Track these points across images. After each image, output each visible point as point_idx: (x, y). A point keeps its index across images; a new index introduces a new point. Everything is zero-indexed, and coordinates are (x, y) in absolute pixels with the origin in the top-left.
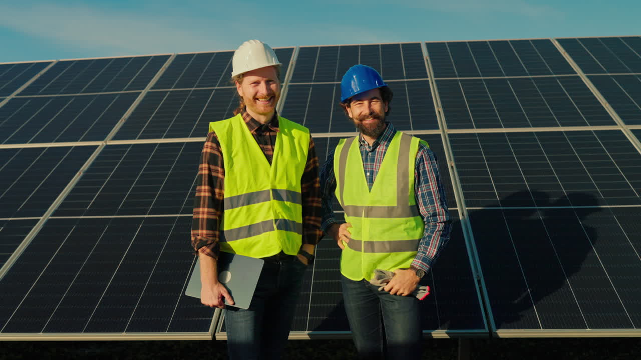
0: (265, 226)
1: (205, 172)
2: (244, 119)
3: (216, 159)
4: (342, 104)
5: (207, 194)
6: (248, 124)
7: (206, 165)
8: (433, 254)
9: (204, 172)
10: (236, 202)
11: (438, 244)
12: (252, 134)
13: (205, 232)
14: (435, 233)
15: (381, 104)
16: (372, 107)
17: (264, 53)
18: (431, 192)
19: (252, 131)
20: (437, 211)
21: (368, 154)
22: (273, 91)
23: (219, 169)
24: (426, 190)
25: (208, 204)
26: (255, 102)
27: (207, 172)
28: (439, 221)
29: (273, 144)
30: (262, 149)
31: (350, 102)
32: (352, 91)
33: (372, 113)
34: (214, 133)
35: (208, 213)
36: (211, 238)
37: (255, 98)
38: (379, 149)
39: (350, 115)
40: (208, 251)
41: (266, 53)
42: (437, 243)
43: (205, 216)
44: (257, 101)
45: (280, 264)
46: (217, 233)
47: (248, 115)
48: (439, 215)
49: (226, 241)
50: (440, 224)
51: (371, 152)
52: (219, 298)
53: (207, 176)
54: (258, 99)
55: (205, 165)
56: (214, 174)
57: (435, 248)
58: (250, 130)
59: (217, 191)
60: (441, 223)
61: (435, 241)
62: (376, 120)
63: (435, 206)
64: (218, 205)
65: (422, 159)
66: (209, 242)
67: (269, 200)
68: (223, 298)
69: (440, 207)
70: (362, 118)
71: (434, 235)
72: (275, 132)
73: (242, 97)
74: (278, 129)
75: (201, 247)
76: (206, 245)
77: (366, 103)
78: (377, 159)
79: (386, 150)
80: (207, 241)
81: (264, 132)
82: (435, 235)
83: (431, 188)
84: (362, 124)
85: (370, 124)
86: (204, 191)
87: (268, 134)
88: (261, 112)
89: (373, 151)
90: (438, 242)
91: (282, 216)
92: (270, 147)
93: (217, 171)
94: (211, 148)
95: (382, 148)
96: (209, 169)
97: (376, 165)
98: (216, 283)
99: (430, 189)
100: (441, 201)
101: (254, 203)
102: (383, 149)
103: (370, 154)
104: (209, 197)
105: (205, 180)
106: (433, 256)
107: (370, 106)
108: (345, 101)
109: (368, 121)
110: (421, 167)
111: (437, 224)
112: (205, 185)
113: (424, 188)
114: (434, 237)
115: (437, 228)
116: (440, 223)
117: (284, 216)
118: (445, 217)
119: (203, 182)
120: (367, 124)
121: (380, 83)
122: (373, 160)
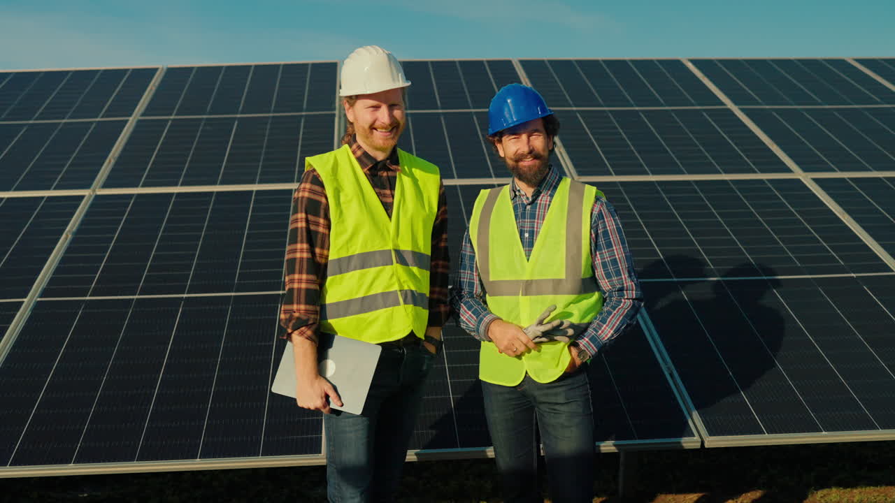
0: (386, 300)
1: (302, 224)
2: (354, 153)
3: (317, 208)
4: (490, 138)
5: (305, 255)
6: (359, 159)
7: (304, 215)
8: (606, 336)
9: (299, 225)
10: (345, 265)
11: (617, 325)
12: (365, 174)
13: (302, 307)
14: (617, 309)
15: (545, 139)
16: (531, 143)
17: (388, 66)
18: (616, 259)
19: (366, 169)
20: (625, 285)
21: (526, 208)
22: (396, 119)
23: (322, 221)
24: (610, 257)
25: (307, 269)
26: (372, 133)
27: (304, 224)
28: (626, 297)
29: (392, 188)
30: (379, 195)
31: (501, 137)
32: (506, 121)
33: (532, 153)
34: (314, 170)
35: (308, 281)
36: (313, 316)
37: (372, 128)
38: (541, 200)
39: (502, 154)
40: (309, 333)
41: (390, 66)
42: (616, 323)
43: (303, 286)
44: (375, 131)
45: (404, 351)
46: (318, 308)
47: (359, 147)
48: (627, 290)
49: (327, 319)
50: (626, 301)
51: (529, 204)
52: (322, 398)
53: (304, 230)
54: (376, 129)
55: (301, 215)
56: (312, 227)
57: (611, 329)
58: (363, 168)
59: (318, 251)
60: (629, 299)
61: (614, 320)
62: (537, 162)
63: (622, 279)
64: (319, 270)
65: (600, 216)
66: (310, 322)
67: (392, 264)
68: (327, 397)
69: (629, 280)
70: (519, 158)
71: (615, 312)
72: (395, 171)
73: (352, 124)
74: (399, 168)
75: (299, 328)
76: (307, 326)
77: (524, 137)
78: (538, 215)
79: (550, 202)
80: (308, 320)
81: (380, 170)
82: (617, 312)
83: (616, 253)
84: (517, 166)
85: (529, 167)
86: (300, 251)
87: (385, 174)
88: (378, 146)
89: (533, 202)
90: (618, 323)
91: (408, 286)
92: (388, 192)
93: (317, 224)
94: (309, 192)
95: (544, 199)
96: (307, 221)
97: (538, 223)
98: (316, 378)
99: (615, 255)
100: (629, 272)
101: (371, 267)
102: (546, 201)
103: (528, 207)
104: (308, 259)
105: (302, 235)
106: (606, 338)
107: (529, 141)
108: (494, 135)
109: (527, 163)
110: (600, 226)
111: (623, 300)
112: (302, 242)
113: (606, 255)
114: (615, 314)
115: (622, 305)
116: (627, 299)
117: (410, 285)
118: (634, 292)
119: (299, 239)
120: (525, 167)
121: (543, 110)
122: (533, 216)
